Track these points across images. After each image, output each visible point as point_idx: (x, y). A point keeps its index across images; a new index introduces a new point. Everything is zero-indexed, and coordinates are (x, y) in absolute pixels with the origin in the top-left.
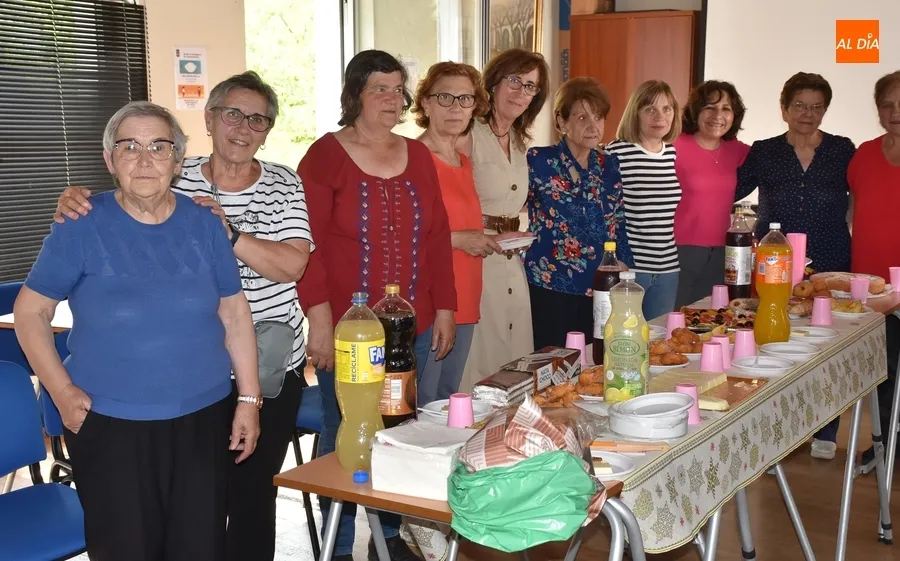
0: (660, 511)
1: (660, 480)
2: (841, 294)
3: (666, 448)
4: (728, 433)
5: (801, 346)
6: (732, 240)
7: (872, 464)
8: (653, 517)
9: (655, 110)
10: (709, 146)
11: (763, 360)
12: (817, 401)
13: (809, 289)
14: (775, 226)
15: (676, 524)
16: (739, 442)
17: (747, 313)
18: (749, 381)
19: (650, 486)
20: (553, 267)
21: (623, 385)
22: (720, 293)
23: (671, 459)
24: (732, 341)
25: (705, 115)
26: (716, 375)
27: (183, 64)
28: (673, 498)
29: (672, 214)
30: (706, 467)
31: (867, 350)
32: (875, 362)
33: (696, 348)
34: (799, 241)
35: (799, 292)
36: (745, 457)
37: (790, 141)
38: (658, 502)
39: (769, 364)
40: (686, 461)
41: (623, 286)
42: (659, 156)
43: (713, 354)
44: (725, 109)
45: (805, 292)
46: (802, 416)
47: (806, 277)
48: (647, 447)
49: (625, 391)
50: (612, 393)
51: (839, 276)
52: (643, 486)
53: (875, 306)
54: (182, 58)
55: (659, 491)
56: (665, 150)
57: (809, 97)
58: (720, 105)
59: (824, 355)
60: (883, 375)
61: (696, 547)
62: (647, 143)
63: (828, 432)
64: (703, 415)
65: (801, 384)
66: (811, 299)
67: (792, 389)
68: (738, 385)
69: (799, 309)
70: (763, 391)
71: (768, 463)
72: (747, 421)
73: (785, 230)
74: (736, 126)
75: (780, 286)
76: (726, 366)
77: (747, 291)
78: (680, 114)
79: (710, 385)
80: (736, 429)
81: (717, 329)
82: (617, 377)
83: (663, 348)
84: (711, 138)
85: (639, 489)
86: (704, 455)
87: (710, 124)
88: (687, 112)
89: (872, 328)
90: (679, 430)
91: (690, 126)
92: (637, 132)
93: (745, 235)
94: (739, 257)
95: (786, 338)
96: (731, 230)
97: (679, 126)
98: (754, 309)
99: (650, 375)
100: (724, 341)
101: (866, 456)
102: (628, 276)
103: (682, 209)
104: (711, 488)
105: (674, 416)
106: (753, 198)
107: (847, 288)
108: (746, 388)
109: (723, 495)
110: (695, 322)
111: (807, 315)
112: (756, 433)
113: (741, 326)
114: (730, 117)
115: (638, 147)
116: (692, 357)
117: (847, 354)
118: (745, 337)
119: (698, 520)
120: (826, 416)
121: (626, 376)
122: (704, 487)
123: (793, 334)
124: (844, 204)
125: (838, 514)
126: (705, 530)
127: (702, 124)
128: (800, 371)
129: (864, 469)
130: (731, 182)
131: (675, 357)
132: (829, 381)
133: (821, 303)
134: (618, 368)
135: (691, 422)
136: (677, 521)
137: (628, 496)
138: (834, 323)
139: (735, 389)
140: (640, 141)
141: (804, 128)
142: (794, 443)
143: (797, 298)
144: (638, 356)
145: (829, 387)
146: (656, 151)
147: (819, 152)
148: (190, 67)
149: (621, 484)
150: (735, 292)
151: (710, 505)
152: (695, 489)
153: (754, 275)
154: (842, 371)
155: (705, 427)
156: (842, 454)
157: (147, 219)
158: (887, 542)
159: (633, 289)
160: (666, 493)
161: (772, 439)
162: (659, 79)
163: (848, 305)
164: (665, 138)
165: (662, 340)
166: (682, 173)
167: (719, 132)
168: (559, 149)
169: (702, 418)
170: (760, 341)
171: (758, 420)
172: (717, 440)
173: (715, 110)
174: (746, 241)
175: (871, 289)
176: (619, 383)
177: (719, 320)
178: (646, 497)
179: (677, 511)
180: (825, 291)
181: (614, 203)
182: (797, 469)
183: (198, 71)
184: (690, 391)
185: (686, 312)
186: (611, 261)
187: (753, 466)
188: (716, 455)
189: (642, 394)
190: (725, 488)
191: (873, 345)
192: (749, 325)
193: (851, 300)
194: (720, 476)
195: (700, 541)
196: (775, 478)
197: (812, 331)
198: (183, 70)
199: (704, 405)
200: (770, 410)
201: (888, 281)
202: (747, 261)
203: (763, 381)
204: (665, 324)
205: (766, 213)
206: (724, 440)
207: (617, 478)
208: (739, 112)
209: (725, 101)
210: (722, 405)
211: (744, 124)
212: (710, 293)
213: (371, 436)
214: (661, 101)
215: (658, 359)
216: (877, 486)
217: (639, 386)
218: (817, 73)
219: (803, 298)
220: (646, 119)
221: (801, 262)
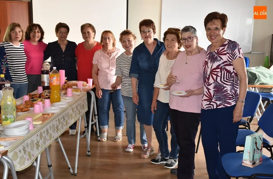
0: (21, 157)
1: (21, 148)
2: (75, 87)
3: (22, 138)
4: (42, 131)
5: (65, 102)
6: (43, 72)
7: (85, 134)
8: (18, 160)
9: (16, 32)
10: (35, 44)
11: (53, 108)
12: (69, 119)
13: (66, 85)
14: (55, 68)
15: (26, 161)
16: (46, 133)
17: (48, 94)
18: (48, 115)
19: (17, 150)
21: (8, 119)
22: (40, 89)
23: (24, 141)
24: (43, 103)
26: (39, 114)
28: (25, 153)
30: (35, 142)
31: (82, 103)
32: (85, 106)
33: (32, 106)
34: (63, 72)
35: (63, 87)
36: (48, 137)
37: (59, 42)
38: (20, 155)
39: (54, 109)
40: (29, 141)
41: (6, 88)
42: (19, 47)
43: (38, 107)
44: (38, 32)
45: (65, 87)
46: (64, 123)
47: (65, 83)
48: (16, 138)
49: (9, 121)
50: (4, 122)
51: (74, 82)
52: (15, 150)
53: (84, 90)
55: (20, 151)
56: (20, 45)
57: (63, 30)
58: (36, 31)
59: (70, 105)
60: (87, 109)
61: (34, 166)
64: (34, 126)
65: (64, 114)
66: (66, 89)
67: (61, 116)
68: (45, 116)
69: (63, 92)
70: (54, 116)
71: (55, 137)
72: (48, 126)
73: (58, 69)
74: (42, 37)
75: (57, 85)
76: (42, 111)
77: (48, 88)
78: (24, 34)
79: (37, 117)
80: (45, 129)
81: (39, 100)
82: (6, 117)
83: (22, 107)
84: (34, 41)
85: (13, 152)
86: (35, 138)
87: (34, 37)
88: (26, 33)
89: (84, 96)
90: (26, 132)
91: (28, 38)
93: (47, 71)
94: (45, 77)
95: (59, 101)
96: (42, 69)
97: (24, 37)
98: (50, 93)
99: (17, 116)
100: (41, 103)
102: (8, 85)
104: (37, 148)
105: (25, 127)
106: (49, 60)
107: (77, 85)
108: (48, 117)
109: (41, 149)
110: (32, 98)
111: (66, 94)
112: (51, 130)
113: (47, 98)
114: (40, 34)
115: (11, 44)
116: (31, 109)
117: (76, 104)
118: (47, 101)
119: (33, 158)
120: (72, 122)
121: (9, 116)
122: (35, 148)
123: (61, 100)
125: (76, 150)
126: (36, 160)
127: (32, 37)
128: (64, 110)
129: (82, 136)
130: (42, 55)
131: (26, 109)
132: (72, 112)
133: (69, 90)
134: (6, 114)
135: (30, 129)
136: (26, 159)
137: (10, 155)
138: (73, 96)
139: (45, 117)
140: (12, 42)
141: (63, 39)
142: (62, 131)
143: (63, 89)
144: (12, 110)
145: (72, 114)
146: (17, 45)
147: (67, 46)
149: (7, 151)
150: (45, 88)
151: (37, 153)
152: (32, 149)
153: (50, 83)
154: (75, 110)
155: (35, 130)
156: (77, 133)
158: (89, 156)
159: (10, 89)
160: (22, 152)
161: (56, 131)
162: (17, 22)
163: (77, 90)
164: (20, 41)
165: (21, 104)
166: (26, 52)
167: (37, 39)
169: (34, 127)
170: (52, 102)
171: (51, 126)
172: (39, 133)
173: (35, 32)
175: (83, 85)
176: (6, 119)
177: (40, 97)
178: (16, 154)
179: (26, 157)
180: (70, 86)
181: (4, 62)
182: (65, 139)
184: (29, 119)
185: (30, 95)
186: (3, 81)
187: (50, 140)
188: (39, 138)
189: (14, 122)
190: (42, 147)
191: (84, 101)
192: (49, 98)
193: (78, 89)
194: (40, 144)
195: (35, 164)
196: (58, 142)
197: (67, 98)
199: (34, 123)
200: (55, 123)
201: (87, 83)
202: (48, 79)
203: (53, 114)
204: (23, 99)
205: (53, 64)
206: (41, 133)
207: (6, 149)
208: (42, 33)
209: (37, 30)
210: (40, 122)
212: (37, 89)
214: (18, 29)
215: (20, 110)
216: (87, 141)
217: (13, 119)
218: (65, 23)
219: (65, 88)
221: (64, 79)
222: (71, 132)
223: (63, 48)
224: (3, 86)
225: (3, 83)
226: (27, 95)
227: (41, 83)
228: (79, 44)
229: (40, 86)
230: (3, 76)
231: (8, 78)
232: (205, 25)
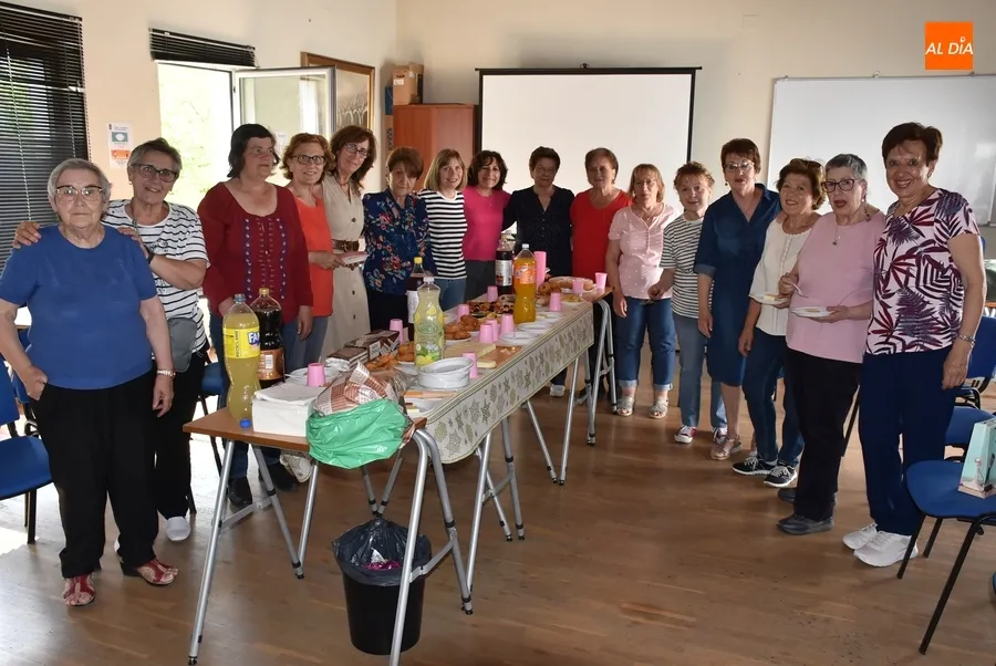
0: (451, 435)
1: (452, 415)
2: (567, 290)
3: (455, 394)
4: (496, 382)
5: (545, 323)
6: (500, 256)
7: (585, 398)
8: (446, 441)
9: (451, 169)
10: (486, 193)
11: (519, 334)
12: (552, 360)
13: (548, 287)
14: (526, 246)
15: (462, 444)
16: (503, 387)
17: (510, 304)
18: (509, 349)
19: (445, 420)
20: (383, 276)
21: (427, 353)
22: (493, 291)
23: (459, 401)
24: (499, 322)
25: (482, 173)
26: (488, 345)
27: (114, 134)
28: (460, 427)
29: (460, 240)
30: (482, 405)
31: (583, 326)
32: (587, 333)
33: (476, 328)
34: (542, 256)
35: (542, 290)
36: (507, 398)
37: (535, 191)
38: (450, 430)
39: (522, 337)
40: (468, 402)
41: (426, 286)
42: (453, 201)
43: (488, 330)
44: (495, 169)
45: (545, 290)
46: (543, 369)
47: (546, 280)
48: (443, 394)
49: (429, 357)
50: (420, 359)
51: (566, 279)
52: (441, 420)
53: (587, 298)
54: (113, 130)
55: (450, 422)
56: (457, 196)
57: (547, 163)
58: (492, 167)
59: (557, 330)
60: (591, 341)
61: (478, 457)
62: (445, 193)
63: (560, 379)
64: (480, 372)
65: (542, 349)
66: (549, 294)
67: (536, 353)
68: (502, 351)
69: (541, 301)
70: (518, 355)
71: (522, 400)
72: (508, 374)
73: (532, 249)
74: (502, 181)
75: (531, 285)
76: (495, 339)
77: (509, 290)
78: (466, 172)
79: (484, 352)
80: (501, 379)
81: (490, 315)
82: (423, 348)
83: (455, 328)
84: (486, 188)
85: (437, 422)
86: (481, 398)
87: (486, 178)
88: (470, 170)
89: (586, 311)
90: (464, 382)
91: (473, 181)
92: (439, 183)
93: (508, 252)
94: (504, 267)
95: (533, 320)
96: (498, 249)
97: (466, 180)
98: (513, 302)
99: (446, 347)
100: (494, 322)
101: (581, 393)
102: (429, 279)
103: (468, 237)
104: (485, 419)
105: (462, 371)
106: (513, 229)
107: (571, 287)
108: (509, 353)
109: (492, 422)
110: (476, 311)
111: (546, 305)
112: (513, 381)
113: (505, 312)
114: (498, 175)
115: (439, 194)
116: (473, 333)
117: (570, 329)
118: (508, 319)
119: (477, 440)
120: (559, 368)
121: (429, 347)
122: (481, 419)
123: (538, 317)
124: (569, 233)
125: (564, 430)
126: (482, 445)
127: (480, 179)
128: (544, 340)
129: (580, 401)
130: (499, 218)
131: (462, 334)
132: (559, 347)
133: (555, 296)
134: (423, 342)
135: (471, 376)
136: (463, 441)
137: (430, 427)
138: (562, 310)
139: (501, 354)
140: (440, 190)
141: (545, 183)
142: (537, 387)
143: (541, 294)
144: (436, 334)
145: (559, 351)
146: (452, 198)
147: (552, 198)
148: (120, 137)
149: (426, 419)
150: (502, 290)
151: (484, 430)
152: (474, 420)
153: (513, 279)
154: (566, 341)
155: (480, 380)
156: (568, 393)
157: (83, 245)
158: (592, 445)
159: (433, 288)
160: (455, 424)
161: (524, 385)
162: (451, 148)
163: (571, 297)
164: (457, 188)
165: (454, 323)
167: (492, 184)
168: (385, 195)
169: (479, 374)
170: (517, 322)
171: (515, 373)
172: (488, 387)
173: (488, 169)
174: (508, 256)
175: (585, 287)
176: (424, 353)
177: (491, 309)
178: (443, 426)
179: (462, 435)
180: (557, 289)
181: (423, 232)
182: (541, 404)
183: (125, 140)
184: (470, 356)
185: (470, 304)
186: (419, 271)
187: (512, 403)
188: (488, 397)
189: (440, 359)
190: (494, 418)
191: (585, 322)
192: (510, 312)
193: (574, 294)
194: (491, 411)
195: (479, 453)
196: (527, 410)
197: (549, 314)
198: (114, 139)
199: (481, 365)
200: (523, 367)
201: (595, 282)
202: (509, 270)
203: (519, 347)
204: (456, 312)
205: (521, 237)
206: (494, 387)
207: (423, 415)
208: (504, 171)
209: (494, 164)
210: (492, 364)
211: (507, 179)
212: (486, 291)
213: (251, 394)
214: (454, 163)
215: (451, 336)
216: (588, 412)
217: (438, 354)
218: (550, 147)
219: (545, 292)
220: (445, 175)
221: (544, 271)
222: (553, 389)
223: (545, 202)
224: (419, 283)
225: (418, 275)
226: (465, 303)
227: (494, 278)
228: (579, 195)
229: (493, 284)
230: (418, 260)
231: (430, 266)
232: (885, 154)
